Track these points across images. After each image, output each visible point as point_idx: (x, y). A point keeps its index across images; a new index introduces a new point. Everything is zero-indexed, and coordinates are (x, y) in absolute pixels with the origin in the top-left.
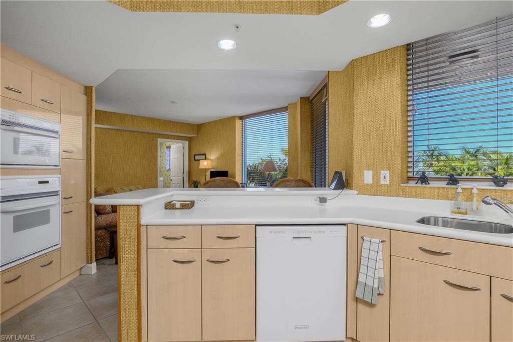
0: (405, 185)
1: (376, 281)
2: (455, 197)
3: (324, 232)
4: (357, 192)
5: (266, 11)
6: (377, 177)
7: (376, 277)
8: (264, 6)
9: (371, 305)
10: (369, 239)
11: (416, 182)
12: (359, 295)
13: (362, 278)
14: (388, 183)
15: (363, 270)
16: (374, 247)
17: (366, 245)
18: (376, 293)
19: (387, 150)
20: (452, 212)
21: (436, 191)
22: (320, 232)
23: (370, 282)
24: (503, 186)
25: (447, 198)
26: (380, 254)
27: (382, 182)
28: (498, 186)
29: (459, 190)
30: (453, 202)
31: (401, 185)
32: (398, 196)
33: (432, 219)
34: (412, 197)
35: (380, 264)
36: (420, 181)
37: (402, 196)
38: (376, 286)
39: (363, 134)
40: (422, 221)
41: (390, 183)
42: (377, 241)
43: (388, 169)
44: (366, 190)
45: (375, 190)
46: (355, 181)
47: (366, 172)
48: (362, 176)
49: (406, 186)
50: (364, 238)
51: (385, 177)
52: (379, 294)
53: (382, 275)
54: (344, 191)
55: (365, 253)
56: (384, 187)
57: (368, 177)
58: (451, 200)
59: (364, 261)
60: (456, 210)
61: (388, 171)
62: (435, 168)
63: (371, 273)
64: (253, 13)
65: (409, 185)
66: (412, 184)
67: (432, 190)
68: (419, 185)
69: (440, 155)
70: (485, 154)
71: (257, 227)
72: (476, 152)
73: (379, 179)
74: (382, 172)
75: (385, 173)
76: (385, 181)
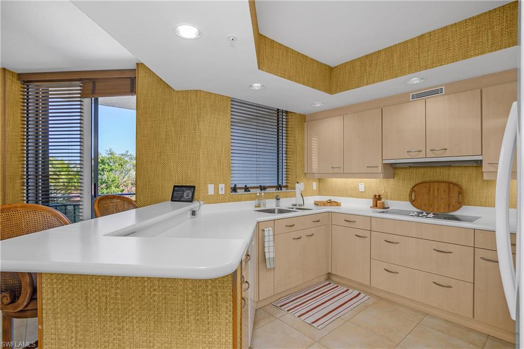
0: (233, 193)
4: (203, 202)
6: (216, 189)
10: (268, 229)
19: (223, 169)
21: (247, 196)
23: (271, 256)
25: (251, 199)
27: (220, 193)
29: (258, 195)
31: (231, 194)
32: (229, 201)
39: (207, 155)
41: (225, 193)
43: (224, 183)
44: (210, 200)
45: (216, 199)
46: (202, 193)
47: (209, 185)
48: (207, 189)
49: (233, 195)
50: (265, 230)
51: (222, 189)
56: (222, 196)
57: (211, 189)
58: (253, 200)
59: (267, 244)
60: (258, 206)
61: (224, 185)
63: (271, 250)
66: (239, 192)
67: (245, 196)
73: (218, 191)
74: (220, 185)
75: (222, 186)
76: (222, 192)
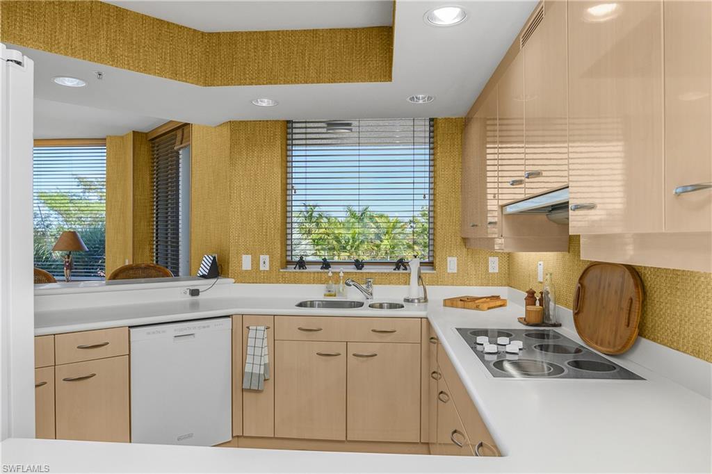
0: (285, 270)
1: (262, 367)
2: (326, 282)
3: (208, 327)
4: (233, 280)
5: (145, 70)
6: (256, 263)
7: (263, 363)
8: (143, 63)
9: (258, 391)
10: (255, 328)
11: (294, 266)
12: (246, 386)
13: (248, 369)
14: (268, 269)
15: (249, 359)
16: (260, 334)
17: (252, 334)
18: (262, 379)
19: (266, 232)
20: (325, 295)
21: (312, 275)
22: (204, 327)
23: (256, 371)
24: (361, 269)
25: (320, 282)
26: (265, 340)
27: (262, 268)
28: (358, 269)
29: (330, 274)
30: (326, 285)
31: (281, 270)
32: (278, 282)
33: (309, 303)
34: (291, 283)
35: (265, 351)
36: (298, 266)
37: (282, 283)
38: (262, 372)
39: (241, 212)
40: (301, 305)
41: (270, 269)
42: (263, 328)
43: (268, 253)
44: (244, 278)
45: (255, 277)
46: (232, 267)
47: (244, 256)
48: (240, 262)
49: (285, 272)
50: (250, 328)
51: (265, 262)
52: (265, 380)
53: (267, 362)
54: (219, 280)
55: (251, 342)
56: (264, 273)
57: (246, 262)
58: (324, 283)
59: (250, 351)
60: (328, 293)
61: (268, 256)
62: (314, 236)
63: (257, 361)
64: (129, 69)
65: (287, 270)
66: (291, 268)
67: (309, 275)
68: (297, 270)
69: (321, 217)
70: (371, 218)
71: (132, 330)
72: (362, 215)
73: (258, 264)
74: (261, 256)
75: (265, 258)
76: (265, 267)
